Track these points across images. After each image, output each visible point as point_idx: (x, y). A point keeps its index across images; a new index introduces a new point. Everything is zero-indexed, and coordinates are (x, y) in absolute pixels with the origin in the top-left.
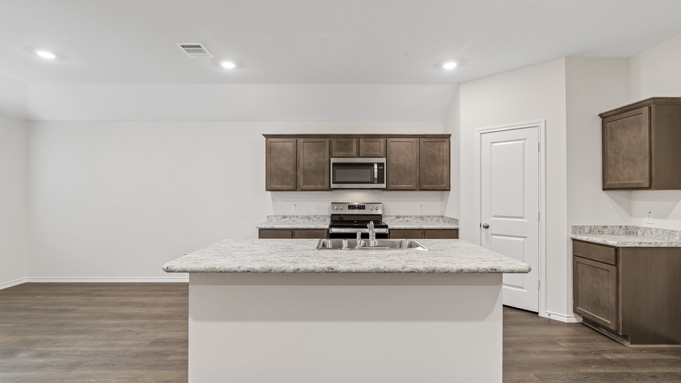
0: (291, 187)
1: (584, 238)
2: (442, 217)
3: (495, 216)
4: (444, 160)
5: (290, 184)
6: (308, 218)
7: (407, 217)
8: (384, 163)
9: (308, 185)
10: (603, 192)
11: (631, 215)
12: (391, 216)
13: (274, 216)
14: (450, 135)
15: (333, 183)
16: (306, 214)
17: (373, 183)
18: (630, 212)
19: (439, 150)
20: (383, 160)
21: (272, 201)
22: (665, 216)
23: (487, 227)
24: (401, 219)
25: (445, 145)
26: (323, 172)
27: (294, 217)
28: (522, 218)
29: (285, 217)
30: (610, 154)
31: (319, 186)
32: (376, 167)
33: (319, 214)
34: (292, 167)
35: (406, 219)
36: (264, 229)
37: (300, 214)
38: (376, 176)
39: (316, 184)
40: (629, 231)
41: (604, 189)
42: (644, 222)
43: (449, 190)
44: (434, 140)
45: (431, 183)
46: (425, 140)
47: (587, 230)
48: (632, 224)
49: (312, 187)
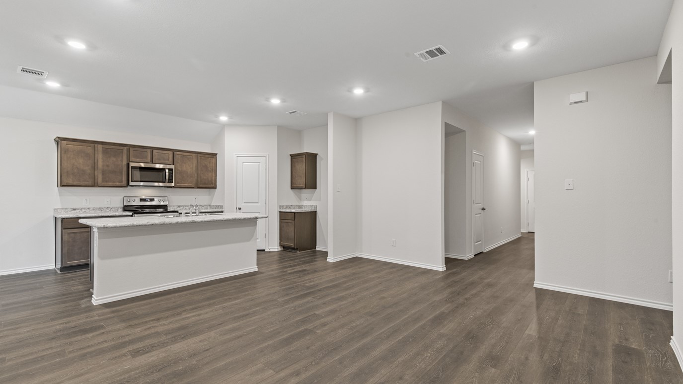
0: (90, 183)
1: (284, 210)
2: (210, 205)
3: (245, 203)
4: (212, 170)
5: (87, 181)
6: (100, 209)
7: (186, 206)
8: (172, 169)
9: (106, 182)
10: (291, 190)
11: (300, 200)
12: (174, 206)
13: (62, 209)
14: (217, 154)
15: (132, 181)
16: (98, 206)
17: (165, 182)
18: (300, 199)
19: (210, 163)
20: (173, 167)
21: (60, 195)
22: (310, 200)
23: (240, 209)
24: (181, 208)
25: (213, 160)
26: (121, 173)
27: (85, 209)
28: (258, 203)
29: (75, 209)
30: (294, 173)
31: (118, 184)
32: (167, 171)
33: (111, 206)
34: (90, 167)
35: (185, 208)
36: (67, 218)
37: (91, 206)
38: (167, 178)
39: (114, 182)
40: (300, 207)
41: (291, 189)
42: (305, 203)
43: (216, 188)
44: (207, 156)
45: (205, 184)
46: (201, 155)
47: (285, 207)
48: (301, 204)
49: (110, 184)
